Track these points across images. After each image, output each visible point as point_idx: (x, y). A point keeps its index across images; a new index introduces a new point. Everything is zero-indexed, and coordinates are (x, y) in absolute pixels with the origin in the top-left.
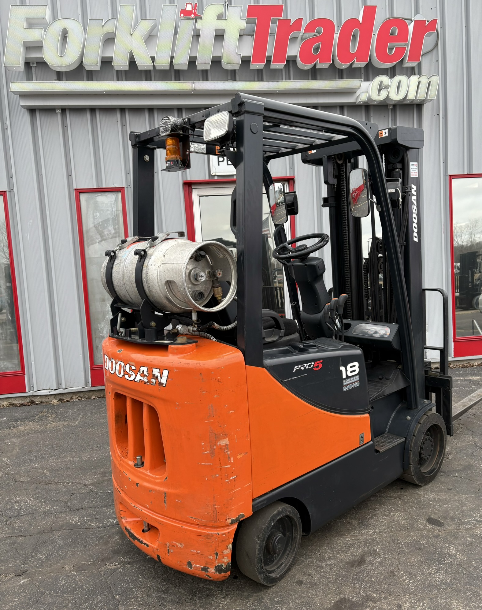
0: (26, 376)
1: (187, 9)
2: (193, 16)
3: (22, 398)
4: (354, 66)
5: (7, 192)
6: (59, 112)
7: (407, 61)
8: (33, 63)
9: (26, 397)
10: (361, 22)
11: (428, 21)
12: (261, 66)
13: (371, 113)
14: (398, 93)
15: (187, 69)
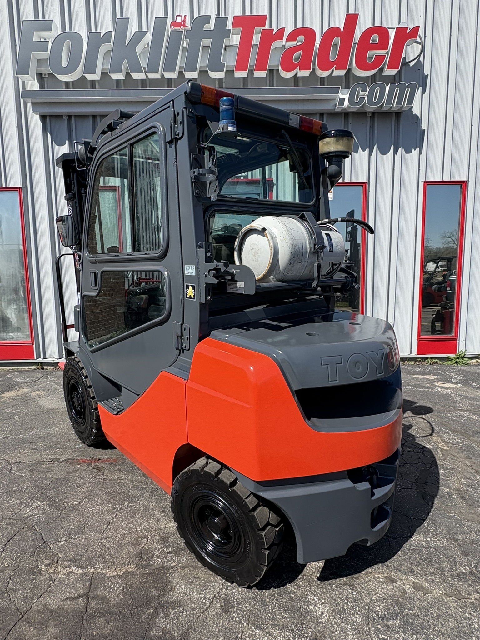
1: (177, 21)
2: (182, 27)
4: (333, 75)
5: (22, 188)
6: (66, 119)
7: (386, 69)
8: (45, 75)
10: (342, 31)
11: (410, 29)
12: (244, 74)
13: (350, 121)
14: (375, 100)
15: (177, 78)
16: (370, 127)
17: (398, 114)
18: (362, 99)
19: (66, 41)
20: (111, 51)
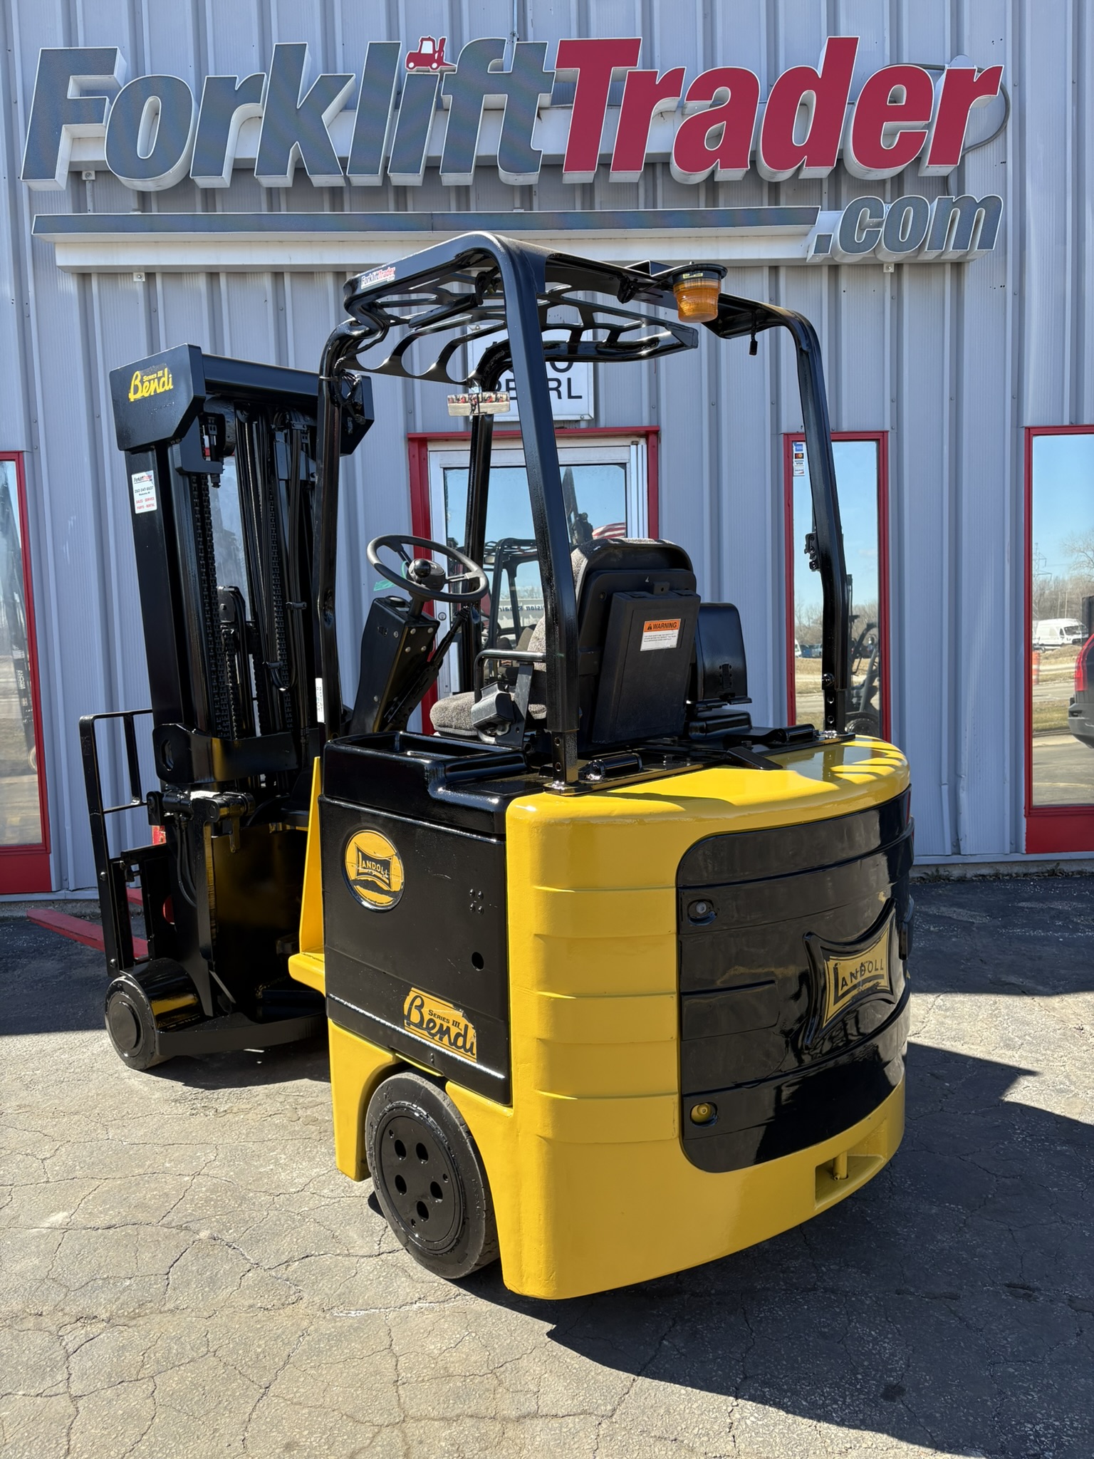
0: (51, 856)
1: (422, 52)
2: (435, 65)
3: (44, 903)
4: (803, 175)
5: (25, 453)
6: (138, 281)
7: (927, 164)
8: (89, 174)
9: (53, 901)
10: (820, 77)
11: (979, 72)
12: (586, 176)
13: (844, 283)
14: (903, 237)
15: (420, 184)
16: (892, 298)
17: (956, 264)
18: (873, 236)
19: (150, 99)
20: (260, 118)
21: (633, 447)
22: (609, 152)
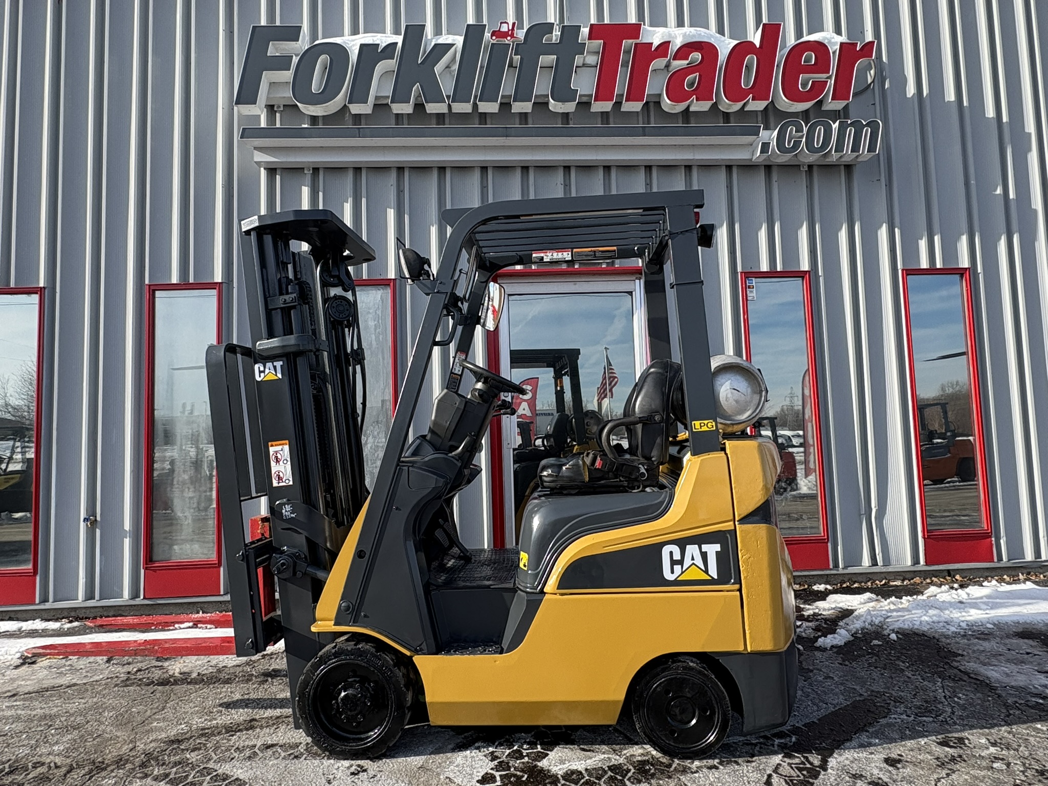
0: (222, 569)
1: (501, 30)
2: (509, 38)
3: (214, 604)
4: (746, 109)
5: (224, 284)
6: (308, 173)
7: (829, 101)
8: (279, 107)
9: (221, 602)
10: (758, 46)
11: (860, 45)
12: (607, 106)
13: (775, 176)
14: (817, 145)
15: (497, 111)
16: (807, 188)
17: (849, 167)
18: (797, 144)
19: (323, 57)
20: (394, 71)
21: (637, 281)
22: (622, 93)
